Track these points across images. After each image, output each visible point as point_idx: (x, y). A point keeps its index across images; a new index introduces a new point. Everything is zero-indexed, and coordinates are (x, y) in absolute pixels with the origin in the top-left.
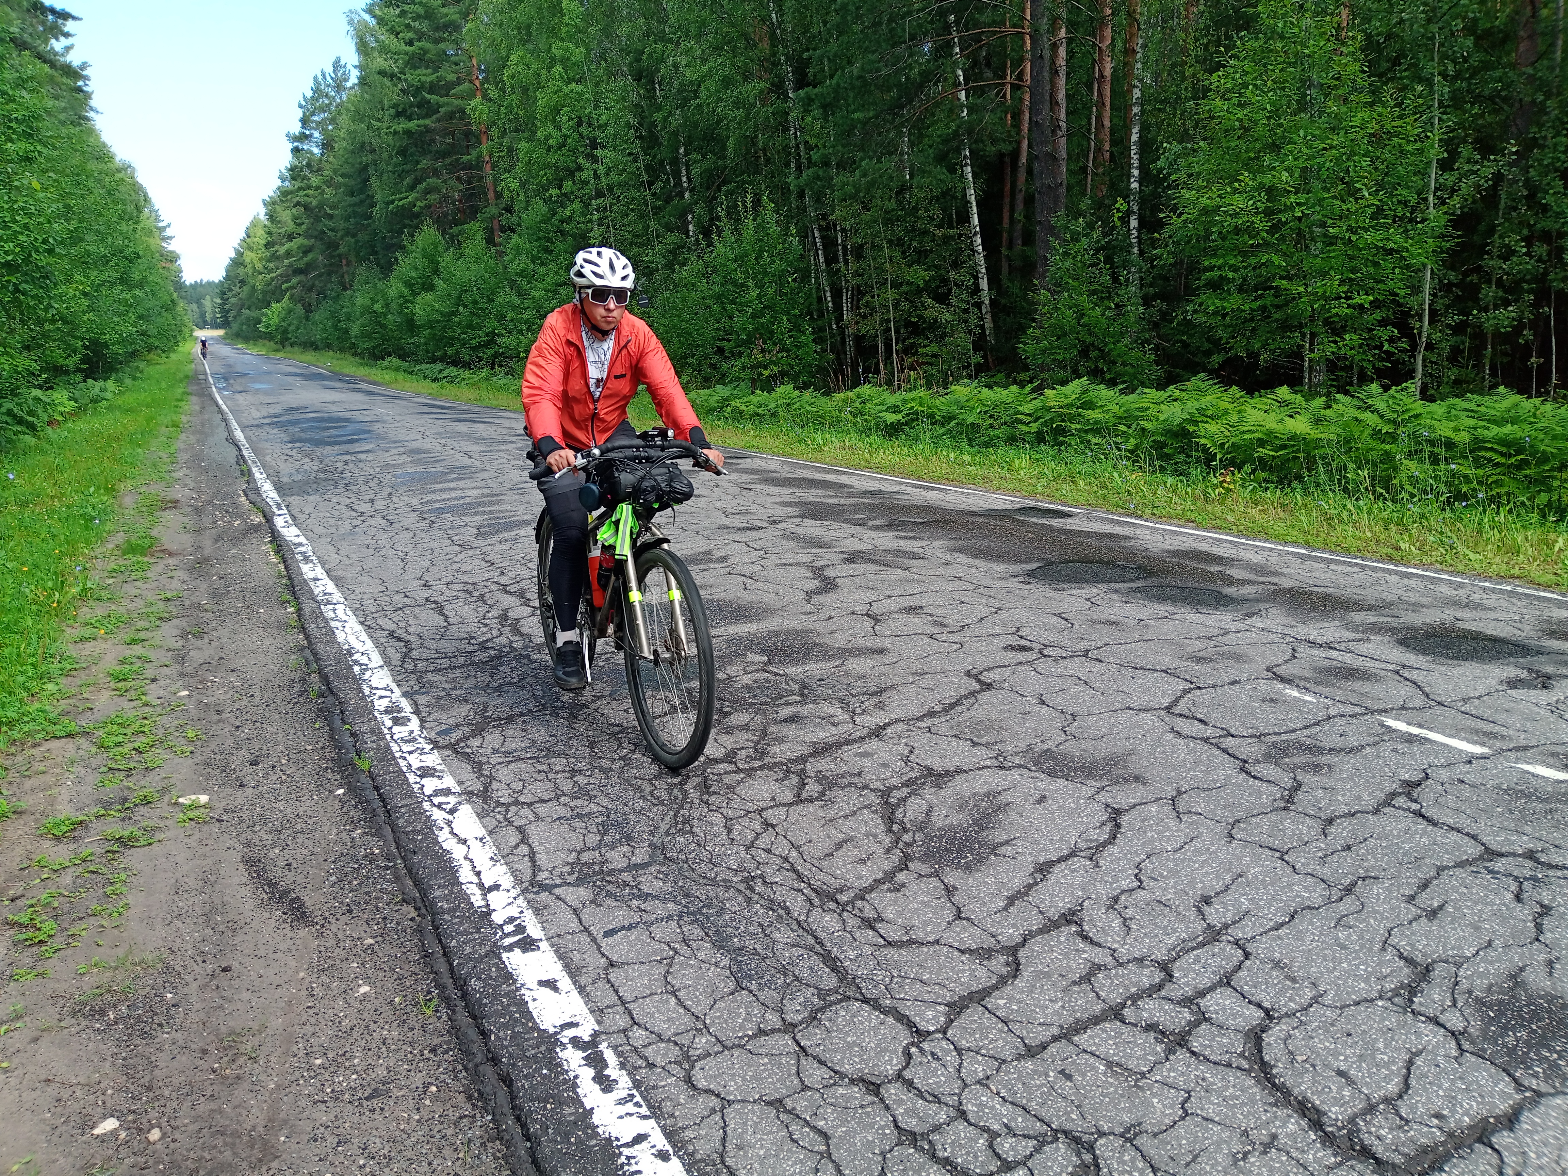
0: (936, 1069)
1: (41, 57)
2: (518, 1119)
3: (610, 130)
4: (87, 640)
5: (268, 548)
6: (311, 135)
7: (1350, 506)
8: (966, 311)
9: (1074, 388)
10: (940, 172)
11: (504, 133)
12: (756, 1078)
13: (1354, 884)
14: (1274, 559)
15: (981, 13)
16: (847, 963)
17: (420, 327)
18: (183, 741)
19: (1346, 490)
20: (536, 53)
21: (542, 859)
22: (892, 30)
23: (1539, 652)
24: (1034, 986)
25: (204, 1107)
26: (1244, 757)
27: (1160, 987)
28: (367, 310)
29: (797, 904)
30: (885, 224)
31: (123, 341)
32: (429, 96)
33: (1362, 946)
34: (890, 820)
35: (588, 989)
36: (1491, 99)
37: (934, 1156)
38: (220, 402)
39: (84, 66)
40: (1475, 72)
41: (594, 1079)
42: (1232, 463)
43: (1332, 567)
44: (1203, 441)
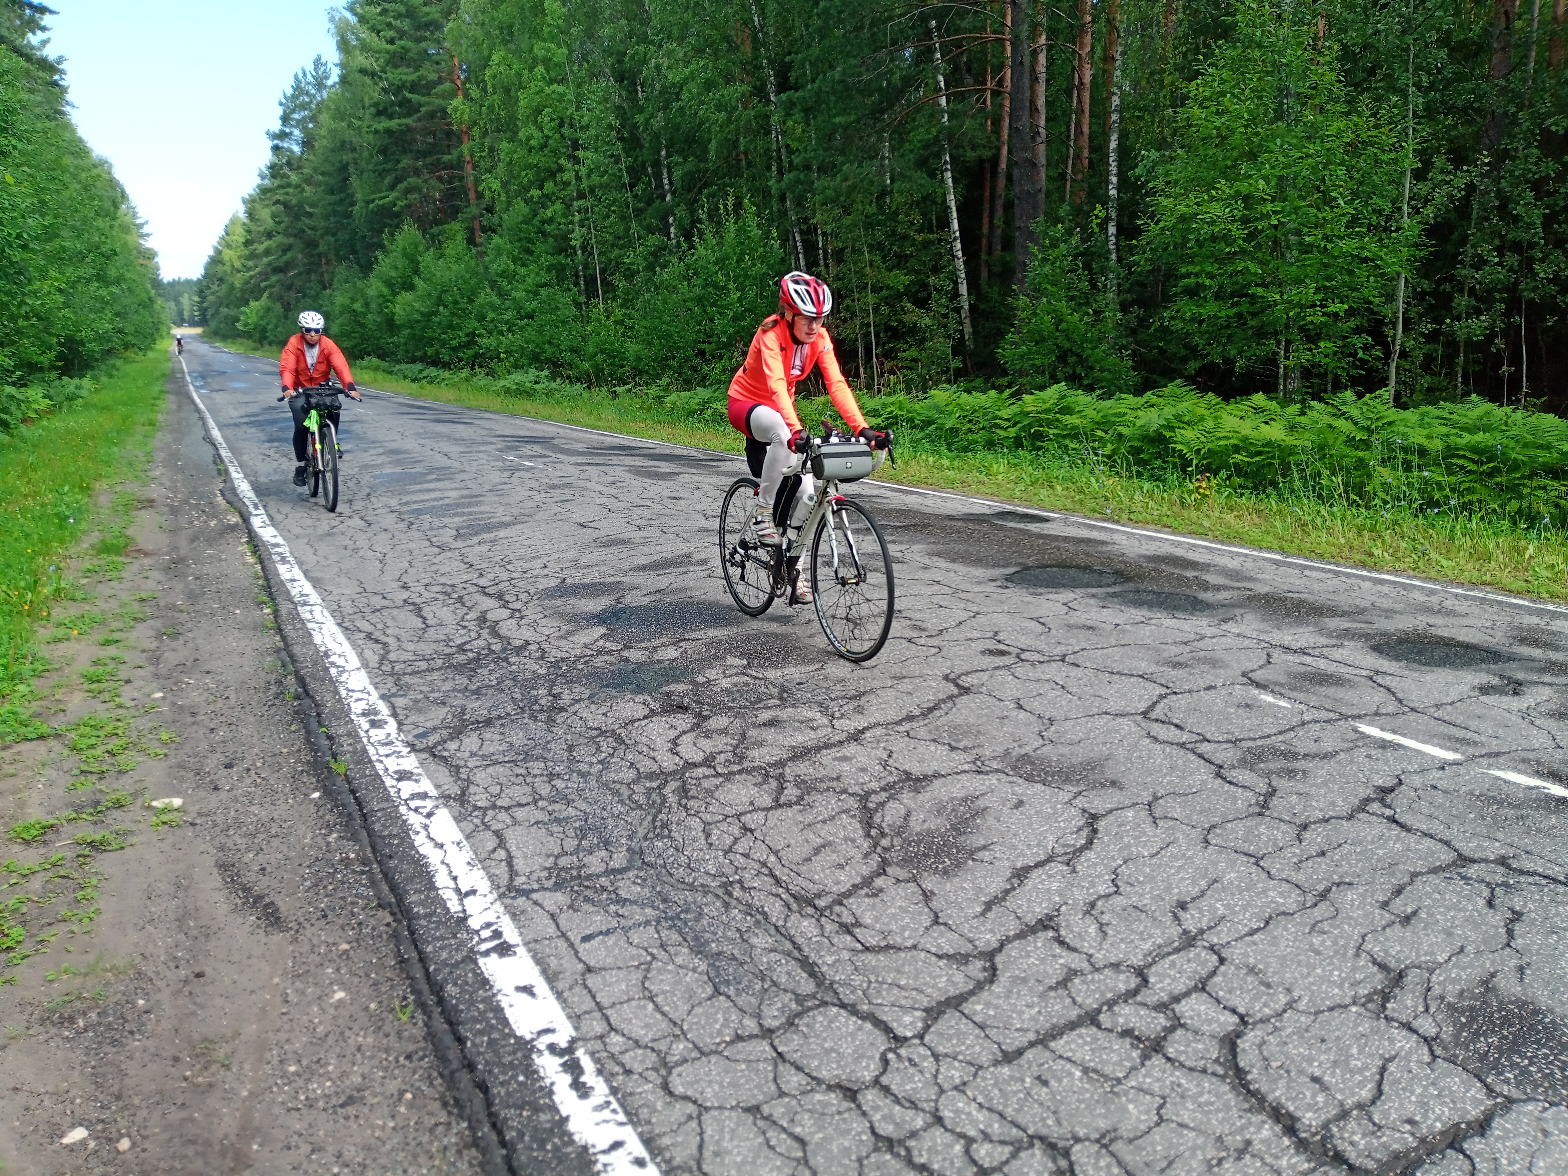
0: (913, 1075)
1: (18, 51)
2: (494, 1126)
3: (592, 132)
4: (60, 640)
5: (245, 548)
6: (291, 133)
7: (1324, 512)
8: (945, 316)
9: (1052, 393)
10: (921, 177)
11: (485, 134)
12: (733, 1084)
13: (1328, 890)
14: (1249, 565)
15: (962, 18)
16: (825, 969)
17: (400, 326)
18: (157, 744)
19: (1320, 496)
20: (518, 53)
21: (519, 864)
22: (873, 35)
23: (1511, 658)
24: (1010, 991)
25: (175, 1115)
26: (1219, 762)
27: (1135, 992)
28: (347, 309)
29: (775, 910)
30: (866, 229)
31: (99, 338)
32: (409, 95)
33: (1336, 952)
34: (868, 825)
35: (565, 994)
36: (1464, 110)
37: (909, 1162)
38: (198, 400)
39: (61, 60)
40: (1448, 83)
41: (571, 1086)
42: (1208, 468)
43: (1307, 572)
44: (1179, 447)
